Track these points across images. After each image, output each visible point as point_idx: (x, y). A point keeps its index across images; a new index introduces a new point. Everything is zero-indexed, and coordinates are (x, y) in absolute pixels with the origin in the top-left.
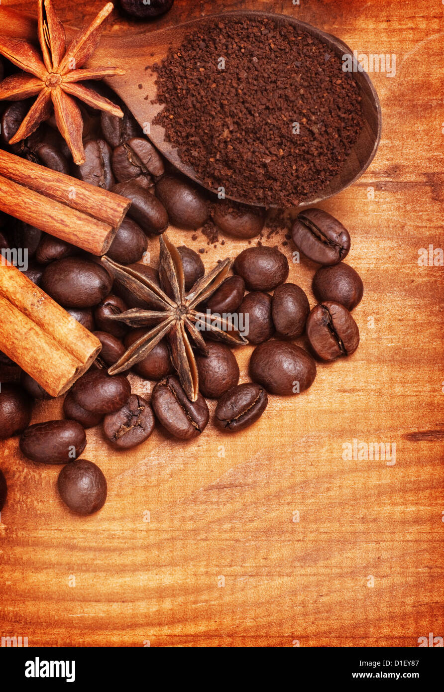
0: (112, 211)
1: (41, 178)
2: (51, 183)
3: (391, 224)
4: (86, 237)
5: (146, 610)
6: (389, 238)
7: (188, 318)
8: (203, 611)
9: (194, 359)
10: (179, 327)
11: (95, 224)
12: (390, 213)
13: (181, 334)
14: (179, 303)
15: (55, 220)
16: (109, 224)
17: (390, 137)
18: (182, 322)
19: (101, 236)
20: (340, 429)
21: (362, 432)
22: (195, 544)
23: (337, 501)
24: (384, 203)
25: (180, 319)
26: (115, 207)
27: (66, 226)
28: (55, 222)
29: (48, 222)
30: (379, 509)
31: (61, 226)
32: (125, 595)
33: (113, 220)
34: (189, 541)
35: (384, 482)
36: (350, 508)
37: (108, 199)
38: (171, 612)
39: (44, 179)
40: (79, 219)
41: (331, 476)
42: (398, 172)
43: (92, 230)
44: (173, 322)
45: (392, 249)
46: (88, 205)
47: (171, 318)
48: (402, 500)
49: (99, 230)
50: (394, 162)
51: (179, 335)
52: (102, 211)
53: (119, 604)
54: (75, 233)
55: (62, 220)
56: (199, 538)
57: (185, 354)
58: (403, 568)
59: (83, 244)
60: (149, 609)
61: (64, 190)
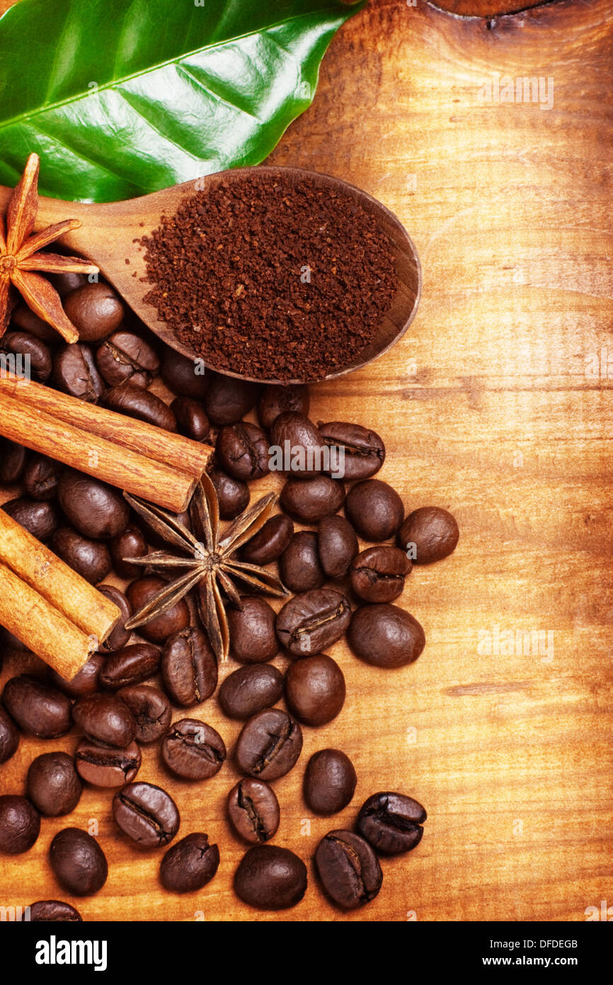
0: (195, 460)
1: (109, 423)
2: (120, 428)
3: (422, 440)
4: (166, 489)
5: (148, 905)
6: (419, 457)
7: (220, 569)
8: (216, 903)
9: (225, 617)
10: (209, 579)
11: (175, 474)
12: (420, 426)
13: (212, 588)
14: (211, 551)
15: (128, 469)
16: (190, 474)
17: (418, 335)
18: (214, 573)
19: (183, 488)
20: (368, 685)
21: (395, 688)
22: (204, 826)
23: (368, 769)
24: (413, 414)
25: (212, 569)
26: (198, 454)
27: (142, 476)
28: (128, 471)
29: (119, 472)
30: (417, 777)
31: (136, 476)
32: (124, 888)
33: (195, 470)
34: (196, 822)
35: (422, 745)
36: (383, 777)
37: (189, 446)
38: (178, 906)
39: (112, 423)
40: (157, 468)
41: (359, 741)
42: (428, 377)
43: (171, 481)
44: (203, 574)
45: (423, 469)
46: (166, 453)
47: (201, 568)
48: (443, 766)
49: (181, 481)
50: (423, 365)
51: (209, 588)
52: (182, 460)
53: (118, 898)
54: (152, 484)
55: (136, 470)
56: (207, 818)
57: (215, 611)
58: (447, 845)
59: (161, 497)
60: (152, 902)
61: (137, 436)
